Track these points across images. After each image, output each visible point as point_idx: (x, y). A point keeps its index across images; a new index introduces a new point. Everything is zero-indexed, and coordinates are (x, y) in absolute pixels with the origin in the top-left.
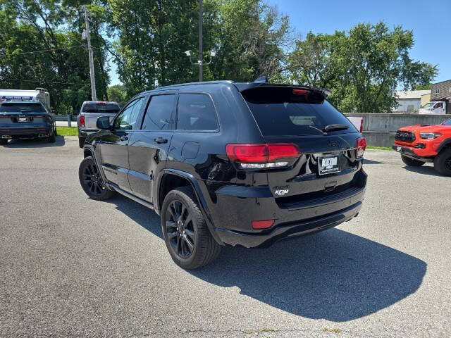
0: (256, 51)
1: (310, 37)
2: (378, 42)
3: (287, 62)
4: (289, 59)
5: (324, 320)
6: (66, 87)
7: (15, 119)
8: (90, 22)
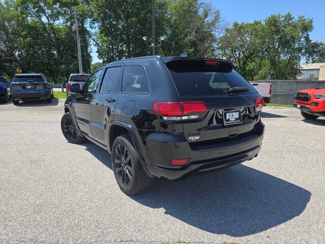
0: (195, 36)
1: (236, 25)
2: (286, 28)
3: (219, 43)
4: (220, 42)
5: (225, 235)
6: (62, 64)
7: (24, 87)
8: (78, 19)
